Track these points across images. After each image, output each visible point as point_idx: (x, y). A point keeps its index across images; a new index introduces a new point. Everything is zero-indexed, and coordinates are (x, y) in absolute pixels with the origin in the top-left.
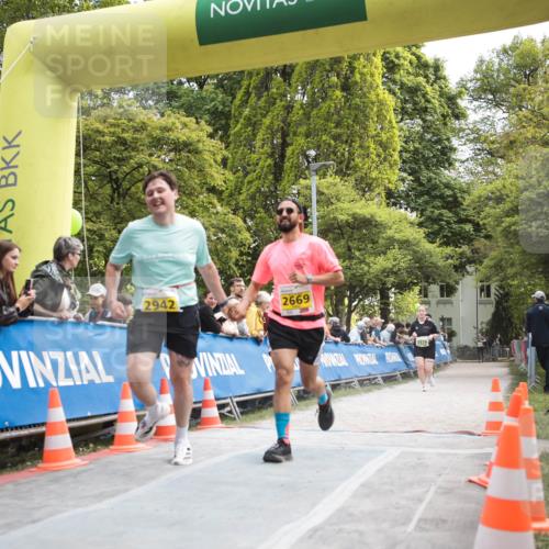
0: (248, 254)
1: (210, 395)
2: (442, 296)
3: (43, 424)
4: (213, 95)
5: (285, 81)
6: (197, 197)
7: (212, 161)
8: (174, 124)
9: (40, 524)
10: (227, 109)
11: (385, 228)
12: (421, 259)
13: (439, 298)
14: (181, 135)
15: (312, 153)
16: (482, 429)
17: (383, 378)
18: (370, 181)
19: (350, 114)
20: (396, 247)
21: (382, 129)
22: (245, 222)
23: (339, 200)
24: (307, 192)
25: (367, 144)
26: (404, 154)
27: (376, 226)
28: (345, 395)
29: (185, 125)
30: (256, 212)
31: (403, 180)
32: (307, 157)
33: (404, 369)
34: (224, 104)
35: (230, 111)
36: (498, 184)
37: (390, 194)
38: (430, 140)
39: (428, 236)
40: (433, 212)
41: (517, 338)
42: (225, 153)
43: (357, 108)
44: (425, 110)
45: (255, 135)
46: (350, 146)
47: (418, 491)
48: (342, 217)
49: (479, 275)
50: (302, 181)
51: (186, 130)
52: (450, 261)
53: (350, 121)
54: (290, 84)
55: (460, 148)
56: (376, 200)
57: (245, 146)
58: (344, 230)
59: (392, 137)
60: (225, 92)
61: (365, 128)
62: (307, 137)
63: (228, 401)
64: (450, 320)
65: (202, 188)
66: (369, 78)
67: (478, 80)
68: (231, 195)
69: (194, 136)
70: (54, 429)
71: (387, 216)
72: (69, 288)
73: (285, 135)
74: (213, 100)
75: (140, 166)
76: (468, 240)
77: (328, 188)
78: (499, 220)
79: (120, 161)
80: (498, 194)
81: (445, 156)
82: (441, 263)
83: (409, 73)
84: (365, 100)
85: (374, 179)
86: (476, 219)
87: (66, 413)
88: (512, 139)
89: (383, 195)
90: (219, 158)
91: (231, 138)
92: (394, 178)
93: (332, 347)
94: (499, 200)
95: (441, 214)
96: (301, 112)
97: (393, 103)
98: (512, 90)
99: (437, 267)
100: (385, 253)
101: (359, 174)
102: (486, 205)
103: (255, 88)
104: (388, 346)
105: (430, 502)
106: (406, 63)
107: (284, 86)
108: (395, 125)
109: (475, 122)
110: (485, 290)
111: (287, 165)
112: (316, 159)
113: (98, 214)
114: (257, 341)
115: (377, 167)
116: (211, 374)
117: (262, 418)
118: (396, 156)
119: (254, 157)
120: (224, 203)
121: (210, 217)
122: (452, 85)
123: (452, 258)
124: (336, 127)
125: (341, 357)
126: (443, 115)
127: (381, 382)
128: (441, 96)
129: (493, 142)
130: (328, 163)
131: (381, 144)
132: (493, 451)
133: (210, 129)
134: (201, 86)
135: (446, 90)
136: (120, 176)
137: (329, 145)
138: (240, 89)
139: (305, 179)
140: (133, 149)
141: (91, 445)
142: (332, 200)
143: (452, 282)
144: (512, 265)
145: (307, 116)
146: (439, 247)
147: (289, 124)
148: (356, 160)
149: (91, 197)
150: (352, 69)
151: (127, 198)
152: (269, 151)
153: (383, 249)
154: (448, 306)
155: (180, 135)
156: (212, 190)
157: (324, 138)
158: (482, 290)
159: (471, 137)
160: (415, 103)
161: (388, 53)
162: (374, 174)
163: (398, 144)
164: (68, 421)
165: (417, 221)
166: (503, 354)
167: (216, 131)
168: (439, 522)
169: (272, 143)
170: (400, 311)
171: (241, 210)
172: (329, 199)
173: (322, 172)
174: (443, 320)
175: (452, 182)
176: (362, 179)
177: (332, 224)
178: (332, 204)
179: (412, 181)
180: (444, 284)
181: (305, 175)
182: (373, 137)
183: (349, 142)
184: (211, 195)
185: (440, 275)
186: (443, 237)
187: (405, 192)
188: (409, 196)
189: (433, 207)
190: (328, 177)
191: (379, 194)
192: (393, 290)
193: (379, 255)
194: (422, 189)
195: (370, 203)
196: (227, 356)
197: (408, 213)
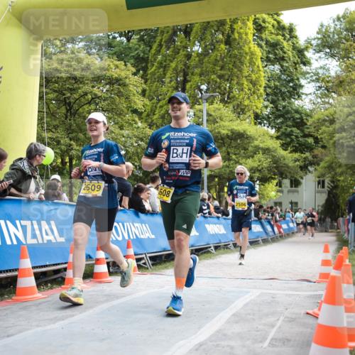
1: (131, 252)
2: (291, 187)
3: (16, 270)
4: (137, 46)
5: (186, 37)
6: (125, 116)
7: (135, 92)
8: (109, 65)
9: (12, 338)
10: (146, 56)
12: (277, 161)
13: (289, 188)
14: (115, 73)
15: (204, 87)
16: (317, 278)
18: (243, 107)
19: (230, 61)
20: (261, 153)
21: (252, 71)
23: (221, 120)
24: (200, 114)
25: (241, 82)
26: (268, 89)
28: (223, 254)
29: (117, 67)
31: (266, 107)
32: (201, 90)
33: (265, 237)
34: (144, 52)
35: (148, 57)
36: (332, 110)
37: (257, 116)
38: (285, 80)
39: (282, 145)
40: (286, 129)
41: (342, 217)
42: (144, 86)
43: (235, 56)
44: (283, 59)
45: (165, 74)
46: (230, 83)
47: (271, 319)
48: (224, 132)
49: (317, 173)
50: (197, 107)
51: (117, 70)
52: (297, 163)
53: (231, 66)
54: (190, 40)
56: (248, 120)
57: (158, 81)
58: (225, 141)
59: (259, 77)
60: (145, 44)
61: (241, 71)
62: (201, 77)
63: (144, 256)
64: (296, 203)
65: (128, 110)
66: (244, 36)
67: (319, 39)
68: (148, 115)
69: (123, 74)
70: (24, 273)
71: (255, 132)
72: (35, 178)
73: (185, 75)
74: (136, 49)
75: (86, 94)
76: (310, 149)
77: (214, 111)
78: (332, 135)
79: (72, 90)
80: (331, 117)
81: (295, 91)
82: (291, 164)
83: (272, 33)
84: (242, 51)
85: (247, 106)
86: (316, 134)
87: (32, 263)
88: (341, 79)
89: (252, 116)
90: (140, 90)
91: (149, 76)
92: (260, 105)
93: (216, 220)
94: (332, 121)
95: (292, 131)
96: (197, 59)
97: (261, 54)
98: (342, 46)
99: (288, 167)
100: (253, 157)
101: (235, 103)
102: (323, 125)
103: (165, 42)
104: (254, 221)
105: (280, 327)
106: (270, 26)
107: (185, 41)
108: (261, 68)
109: (317, 68)
110: (321, 183)
112: (206, 92)
113: (56, 127)
115: (249, 98)
116: (132, 238)
117: (166, 268)
118: (262, 90)
119: (164, 89)
120: (143, 120)
121: (133, 130)
122: (302, 42)
123: (299, 160)
124: (221, 70)
125: (221, 227)
126: (294, 63)
128: (294, 49)
129: (328, 82)
130: (214, 94)
131: (251, 82)
132: (323, 293)
133: (134, 70)
134: (129, 39)
135: (297, 45)
136: (72, 101)
137: (216, 82)
138: (155, 42)
139: (199, 104)
140: (81, 83)
141: (49, 285)
142: (218, 120)
143: (298, 177)
144: (340, 166)
145: (201, 62)
146: (291, 152)
147: (188, 67)
148: (234, 92)
149: (52, 115)
150: (233, 30)
151: (77, 116)
152: (175, 85)
153: (252, 154)
154: (296, 194)
155: (113, 74)
156: (135, 111)
157: (213, 77)
158: (319, 183)
159: (314, 78)
160: (275, 54)
161: (258, 19)
162: (246, 103)
163: (263, 82)
164: (34, 268)
165: (276, 135)
166: (332, 227)
167: (138, 71)
168: (285, 341)
169: (177, 80)
170: (262, 196)
171: (155, 126)
172: (215, 119)
173: (211, 101)
174: (291, 203)
175: (300, 109)
176: (238, 105)
177: (217, 137)
178: (217, 122)
179: (272, 107)
180: (293, 179)
181: (199, 102)
182: (246, 77)
183: (230, 80)
184: (134, 115)
185: (290, 173)
186: (293, 146)
187: (268, 115)
188: (270, 118)
189: (287, 126)
190: (215, 104)
191: (250, 116)
192: (258, 182)
193: (249, 158)
194: (279, 113)
195: (243, 122)
196: (143, 225)
197: (269, 129)
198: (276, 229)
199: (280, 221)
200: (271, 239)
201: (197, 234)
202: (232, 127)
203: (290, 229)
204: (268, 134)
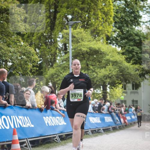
0: (37, 66)
1: (16, 137)
2: (133, 89)
6: (11, 37)
11: (105, 55)
12: (123, 71)
13: (132, 90)
17: (103, 130)
18: (98, 32)
20: (111, 64)
21: (105, 5)
22: (35, 50)
24: (66, 36)
25: (97, 13)
26: (116, 18)
27: (101, 54)
30: (41, 46)
31: (115, 32)
32: (67, 18)
33: (114, 126)
37: (108, 38)
38: (129, 12)
39: (126, 59)
40: (129, 48)
46: (89, 14)
48: (84, 49)
50: (65, 31)
51: (6, 3)
52: (137, 72)
53: (89, 1)
55: (143, 16)
56: (101, 41)
58: (85, 56)
59: (110, 9)
61: (96, 5)
63: (26, 140)
68: (28, 37)
71: (107, 49)
73: (56, 7)
77: (77, 34)
81: (136, 20)
82: (133, 73)
85: (101, 30)
89: (105, 38)
92: (110, 30)
95: (133, 49)
99: (131, 75)
100: (105, 67)
101: (92, 28)
104: (106, 114)
108: (111, 3)
111: (57, 22)
112: (72, 20)
114: (41, 110)
115: (102, 25)
116: (17, 127)
118: (112, 19)
120: (25, 40)
121: (18, 47)
123: (138, 70)
124: (82, 4)
127: (102, 131)
130: (77, 22)
131: (104, 13)
137: (79, 13)
139: (66, 29)
142: (79, 41)
143: (138, 82)
146: (132, 65)
147: (58, 2)
148: (92, 21)
152: (48, 15)
153: (104, 65)
154: (136, 94)
155: (3, 5)
156: (19, 34)
157: (76, 9)
162: (100, 28)
163: (113, 14)
165: (122, 52)
170: (112, 96)
171: (34, 45)
172: (78, 40)
173: (75, 27)
174: (133, 101)
175: (139, 33)
176: (94, 30)
177: (79, 53)
178: (79, 42)
179: (119, 32)
180: (134, 83)
181: (66, 27)
182: (100, 9)
183: (88, 11)
184: (18, 36)
185: (132, 79)
186: (134, 60)
187: (116, 38)
188: (118, 39)
189: (129, 45)
190: (78, 29)
191: (103, 38)
192: (109, 86)
193: (102, 68)
194: (124, 36)
195: (98, 42)
196: (25, 117)
197: (117, 48)
198: (122, 120)
199: (125, 114)
200: (119, 127)
201: (65, 124)
202: (90, 46)
203: (132, 119)
204: (116, 51)
